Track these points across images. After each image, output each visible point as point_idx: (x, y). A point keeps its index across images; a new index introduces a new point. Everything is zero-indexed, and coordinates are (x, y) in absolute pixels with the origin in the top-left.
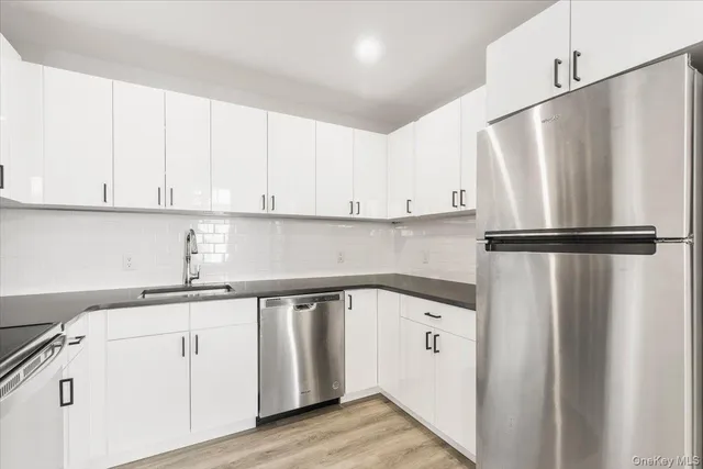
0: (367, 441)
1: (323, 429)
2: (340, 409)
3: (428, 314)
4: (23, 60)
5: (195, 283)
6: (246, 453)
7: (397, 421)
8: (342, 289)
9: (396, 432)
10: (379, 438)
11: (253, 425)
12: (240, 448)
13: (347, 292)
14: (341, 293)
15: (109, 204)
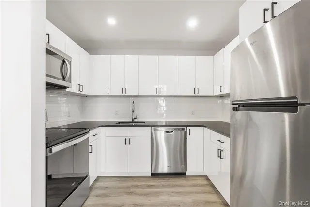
0: (191, 193)
1: (174, 183)
2: (186, 177)
3: (219, 140)
4: (90, 54)
5: (136, 120)
6: (144, 183)
7: (209, 189)
8: (186, 126)
9: (205, 193)
10: (196, 193)
11: (150, 175)
12: (143, 181)
13: (188, 128)
14: (185, 128)
15: (109, 94)
